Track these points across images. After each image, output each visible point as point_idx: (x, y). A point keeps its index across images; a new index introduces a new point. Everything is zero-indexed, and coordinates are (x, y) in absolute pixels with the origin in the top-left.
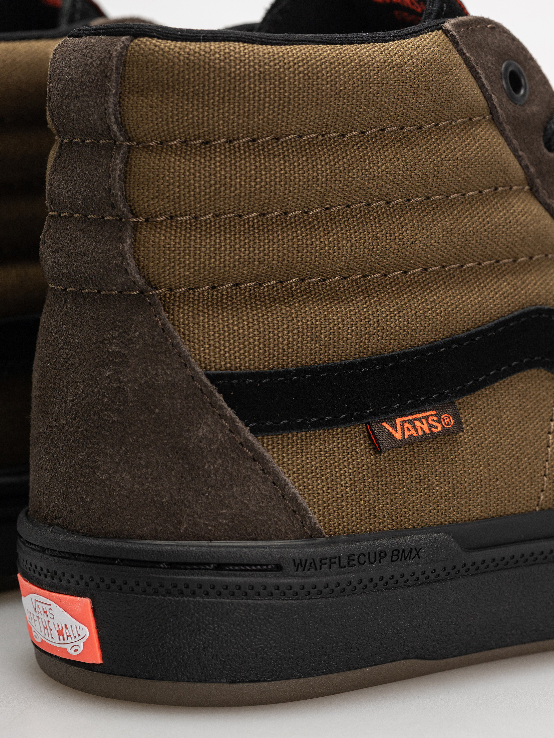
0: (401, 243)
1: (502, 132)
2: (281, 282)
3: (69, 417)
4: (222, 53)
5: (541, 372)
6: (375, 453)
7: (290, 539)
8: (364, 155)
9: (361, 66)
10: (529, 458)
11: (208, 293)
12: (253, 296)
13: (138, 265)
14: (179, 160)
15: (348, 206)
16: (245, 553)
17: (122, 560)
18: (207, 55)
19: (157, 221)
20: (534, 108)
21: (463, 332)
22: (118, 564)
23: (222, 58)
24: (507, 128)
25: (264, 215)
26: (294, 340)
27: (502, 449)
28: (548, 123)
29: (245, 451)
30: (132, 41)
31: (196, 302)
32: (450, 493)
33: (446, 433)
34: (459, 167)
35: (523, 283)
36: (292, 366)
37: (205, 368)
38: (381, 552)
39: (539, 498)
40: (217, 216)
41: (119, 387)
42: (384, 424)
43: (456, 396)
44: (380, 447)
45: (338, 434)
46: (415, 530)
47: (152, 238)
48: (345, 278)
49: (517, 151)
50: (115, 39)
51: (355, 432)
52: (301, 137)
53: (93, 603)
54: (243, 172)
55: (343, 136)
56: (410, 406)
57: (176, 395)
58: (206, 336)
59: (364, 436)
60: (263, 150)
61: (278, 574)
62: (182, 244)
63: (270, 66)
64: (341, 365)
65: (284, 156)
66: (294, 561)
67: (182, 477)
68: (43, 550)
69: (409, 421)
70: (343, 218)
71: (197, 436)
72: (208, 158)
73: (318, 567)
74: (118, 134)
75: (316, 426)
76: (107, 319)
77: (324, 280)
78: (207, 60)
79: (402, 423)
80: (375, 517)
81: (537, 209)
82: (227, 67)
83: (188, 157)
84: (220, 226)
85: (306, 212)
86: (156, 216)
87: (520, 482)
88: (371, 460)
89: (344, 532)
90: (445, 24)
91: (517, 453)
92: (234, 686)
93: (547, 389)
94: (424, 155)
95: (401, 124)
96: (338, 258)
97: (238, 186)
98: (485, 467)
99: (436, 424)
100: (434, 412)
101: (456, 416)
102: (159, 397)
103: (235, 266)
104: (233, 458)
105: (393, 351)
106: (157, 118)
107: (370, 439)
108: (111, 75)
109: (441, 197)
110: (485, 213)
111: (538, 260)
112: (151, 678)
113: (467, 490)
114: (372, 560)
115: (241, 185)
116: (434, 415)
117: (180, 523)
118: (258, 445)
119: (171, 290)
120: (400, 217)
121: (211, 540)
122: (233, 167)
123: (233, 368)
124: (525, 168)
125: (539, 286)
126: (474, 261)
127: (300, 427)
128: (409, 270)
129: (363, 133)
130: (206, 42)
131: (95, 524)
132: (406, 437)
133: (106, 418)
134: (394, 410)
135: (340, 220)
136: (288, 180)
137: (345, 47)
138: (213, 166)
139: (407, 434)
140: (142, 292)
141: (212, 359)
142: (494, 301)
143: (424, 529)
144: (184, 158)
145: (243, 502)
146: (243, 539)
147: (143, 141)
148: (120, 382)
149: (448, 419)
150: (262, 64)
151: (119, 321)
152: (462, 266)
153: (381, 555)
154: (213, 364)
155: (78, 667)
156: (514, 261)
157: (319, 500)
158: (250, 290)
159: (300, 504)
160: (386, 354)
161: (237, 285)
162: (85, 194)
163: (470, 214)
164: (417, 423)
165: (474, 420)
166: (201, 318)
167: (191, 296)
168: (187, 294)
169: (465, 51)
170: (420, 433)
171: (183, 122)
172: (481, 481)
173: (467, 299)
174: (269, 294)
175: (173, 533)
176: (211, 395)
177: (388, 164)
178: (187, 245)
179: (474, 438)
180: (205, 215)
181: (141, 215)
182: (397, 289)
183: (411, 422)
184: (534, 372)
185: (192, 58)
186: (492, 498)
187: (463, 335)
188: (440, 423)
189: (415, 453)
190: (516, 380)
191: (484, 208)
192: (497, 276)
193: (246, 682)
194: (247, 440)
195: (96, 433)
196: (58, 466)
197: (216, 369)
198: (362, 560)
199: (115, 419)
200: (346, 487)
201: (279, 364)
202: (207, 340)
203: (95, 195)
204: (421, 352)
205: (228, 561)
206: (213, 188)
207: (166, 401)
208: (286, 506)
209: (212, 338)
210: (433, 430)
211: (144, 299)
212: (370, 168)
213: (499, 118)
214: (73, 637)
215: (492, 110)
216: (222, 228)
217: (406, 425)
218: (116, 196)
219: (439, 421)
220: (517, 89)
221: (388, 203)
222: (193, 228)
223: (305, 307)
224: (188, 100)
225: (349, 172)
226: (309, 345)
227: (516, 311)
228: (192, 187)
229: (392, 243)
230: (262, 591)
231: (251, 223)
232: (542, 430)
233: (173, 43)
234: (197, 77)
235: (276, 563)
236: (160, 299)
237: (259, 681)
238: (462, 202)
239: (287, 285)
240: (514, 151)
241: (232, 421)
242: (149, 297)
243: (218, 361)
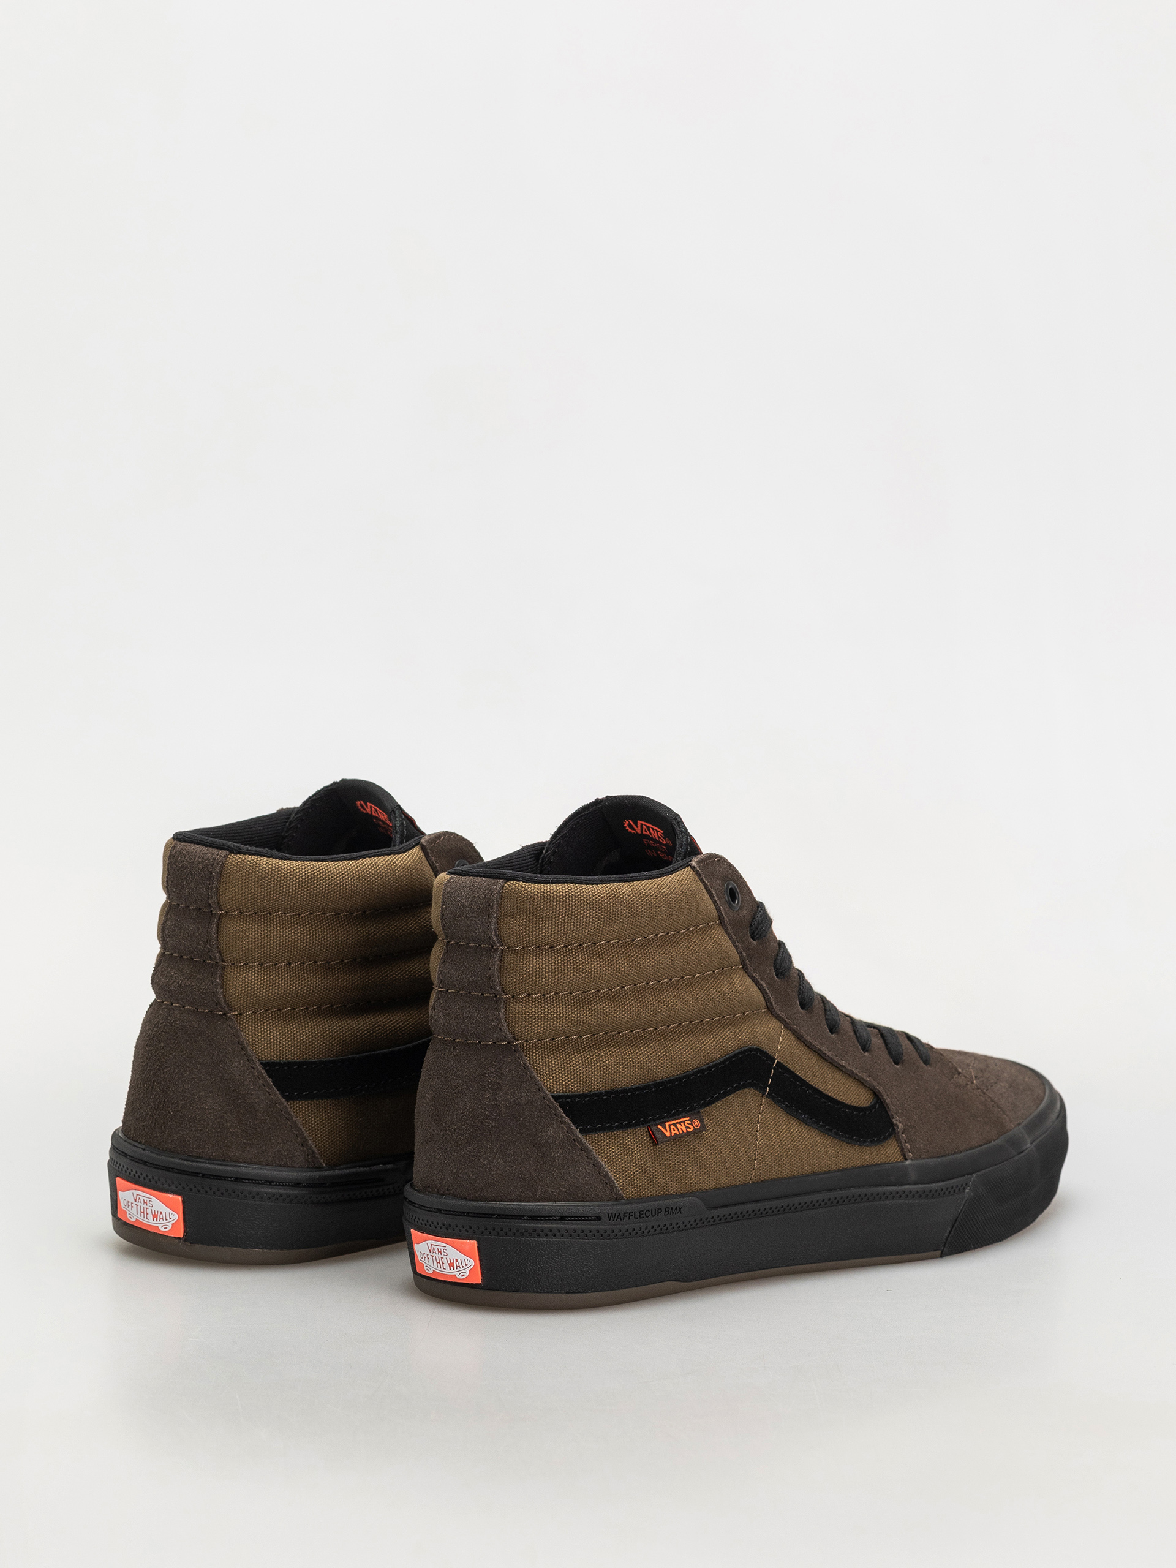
0: (667, 1008)
1: (726, 931)
2: (594, 1035)
3: (459, 1124)
4: (564, 892)
5: (751, 1090)
6: (653, 1145)
7: (604, 1201)
8: (647, 952)
9: (646, 896)
10: (745, 1148)
11: (550, 1043)
12: (577, 1044)
13: (508, 1026)
14: (536, 959)
15: (635, 985)
16: (579, 1210)
17: (499, 1215)
18: (555, 893)
19: (520, 998)
20: (744, 912)
21: (705, 1065)
22: (496, 1218)
23: (564, 895)
24: (729, 927)
25: (585, 992)
26: (604, 1073)
27: (729, 1142)
28: (752, 921)
29: (576, 1145)
30: (505, 883)
31: (543, 1049)
32: (698, 1171)
33: (696, 1131)
34: (702, 957)
35: (740, 1031)
36: (603, 1090)
37: (550, 1091)
38: (658, 1209)
39: (752, 1174)
40: (557, 993)
41: (496, 1104)
42: (659, 1126)
43: (701, 1108)
44: (657, 1141)
45: (631, 1133)
46: (677, 1196)
47: (518, 1009)
48: (632, 1031)
49: (735, 943)
50: (493, 881)
51: (641, 1132)
52: (608, 942)
53: (478, 1243)
54: (575, 966)
55: (634, 940)
56: (674, 1115)
57: (534, 1109)
58: (551, 1071)
59: (647, 1135)
60: (586, 951)
61: (598, 1222)
62: (537, 1012)
63: (593, 899)
64: (632, 1088)
65: (599, 956)
66: (608, 1214)
67: (537, 1161)
68: (439, 1211)
69: (673, 1124)
70: (633, 993)
71: (547, 1135)
72: (553, 958)
73: (622, 1218)
74: (496, 942)
75: (618, 1128)
76: (486, 1060)
77: (619, 1033)
78: (555, 897)
79: (670, 1125)
80: (654, 1187)
81: (747, 981)
82: (567, 900)
83: (541, 957)
84: (559, 1000)
85: (610, 990)
86: (520, 994)
87: (740, 1164)
88: (651, 1150)
89: (635, 1196)
90: (692, 862)
91: (738, 1144)
92: (569, 1295)
93: (755, 1102)
94: (681, 951)
95: (668, 931)
96: (630, 1019)
97: (572, 975)
98: (719, 1154)
99: (688, 1125)
100: (688, 1119)
101: (701, 1121)
102: (523, 1110)
103: (568, 1026)
104: (569, 1149)
105: (663, 1079)
106: (522, 933)
107: (650, 1136)
108: (493, 905)
109: (690, 977)
110: (717, 986)
111: (748, 1015)
112: (517, 1291)
113: (708, 1169)
114: (654, 1214)
115: (574, 975)
116: (688, 1120)
117: (536, 1191)
118: (584, 1141)
119: (527, 1041)
120: (667, 991)
121: (556, 1202)
122: (569, 963)
123: (567, 1091)
124: (740, 953)
125: (750, 1033)
126: (710, 1018)
127: (610, 1129)
128: (671, 1025)
129: (645, 938)
130: (553, 884)
131: (479, 1193)
132: (673, 1134)
133: (487, 1124)
134: (664, 1118)
135: (631, 994)
136: (602, 971)
137: (636, 883)
138: (557, 963)
139: (673, 1132)
140: (509, 1043)
141: (555, 1086)
142: (723, 1044)
143: (683, 1195)
144: (539, 957)
145: (575, 1177)
146: (575, 1201)
147: (512, 946)
148: (496, 1101)
149: (697, 1123)
150: (588, 898)
151: (495, 1062)
152: (702, 1021)
153: (659, 1211)
154: (555, 1089)
155: (464, 1286)
156: (734, 1016)
157: (620, 1176)
158: (575, 1041)
159: (610, 1178)
160: (658, 1081)
161: (567, 1037)
162: (471, 979)
163: (708, 987)
164: (678, 1125)
165: (712, 1123)
166: (547, 1060)
167: (540, 1045)
168: (537, 1043)
169: (704, 879)
170: (681, 1132)
171: (539, 935)
172: (717, 1163)
173: (707, 1043)
174: (587, 1043)
175: (532, 1197)
176: (555, 1109)
177: (661, 958)
178: (540, 1013)
179: (712, 1135)
180: (550, 993)
181: (509, 993)
182: (663, 1038)
183: (675, 1125)
184: (747, 1090)
185: (545, 895)
186: (723, 1175)
187: (705, 1067)
188: (692, 1125)
189: (677, 1145)
190: (736, 1096)
191: (716, 982)
192: (723, 1027)
193: (576, 1293)
194: (578, 1137)
195: (480, 1134)
196: (450, 1156)
197: (557, 1092)
198: (648, 1214)
199: (493, 1124)
200: (637, 1168)
201: (594, 1088)
202: (551, 1074)
203: (478, 980)
204: (679, 1079)
205: (567, 1215)
206: (556, 977)
207: (527, 1113)
208: (602, 1179)
209: (554, 1072)
210: (688, 1130)
211: (511, 1047)
212: (650, 961)
213: (724, 922)
214: (461, 1267)
215: (720, 917)
216: (560, 1001)
217: (672, 1127)
218: (495, 982)
219: (691, 1124)
220: (734, 900)
221: (659, 982)
222: (543, 1002)
223: (610, 1051)
224: (542, 921)
225: (638, 964)
226: (612, 1076)
227: (737, 1050)
228: (544, 976)
229: (662, 1009)
230: (589, 1234)
231: (577, 998)
232: (753, 1130)
233: (533, 885)
234: (548, 907)
235: (598, 1215)
236: (520, 1047)
237: (584, 1292)
238: (703, 979)
239: (597, 1037)
240: (733, 942)
241: (569, 1127)
242: (514, 1046)
243: (558, 1087)
